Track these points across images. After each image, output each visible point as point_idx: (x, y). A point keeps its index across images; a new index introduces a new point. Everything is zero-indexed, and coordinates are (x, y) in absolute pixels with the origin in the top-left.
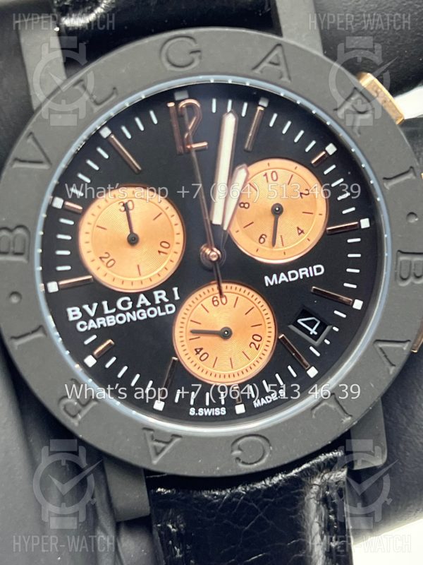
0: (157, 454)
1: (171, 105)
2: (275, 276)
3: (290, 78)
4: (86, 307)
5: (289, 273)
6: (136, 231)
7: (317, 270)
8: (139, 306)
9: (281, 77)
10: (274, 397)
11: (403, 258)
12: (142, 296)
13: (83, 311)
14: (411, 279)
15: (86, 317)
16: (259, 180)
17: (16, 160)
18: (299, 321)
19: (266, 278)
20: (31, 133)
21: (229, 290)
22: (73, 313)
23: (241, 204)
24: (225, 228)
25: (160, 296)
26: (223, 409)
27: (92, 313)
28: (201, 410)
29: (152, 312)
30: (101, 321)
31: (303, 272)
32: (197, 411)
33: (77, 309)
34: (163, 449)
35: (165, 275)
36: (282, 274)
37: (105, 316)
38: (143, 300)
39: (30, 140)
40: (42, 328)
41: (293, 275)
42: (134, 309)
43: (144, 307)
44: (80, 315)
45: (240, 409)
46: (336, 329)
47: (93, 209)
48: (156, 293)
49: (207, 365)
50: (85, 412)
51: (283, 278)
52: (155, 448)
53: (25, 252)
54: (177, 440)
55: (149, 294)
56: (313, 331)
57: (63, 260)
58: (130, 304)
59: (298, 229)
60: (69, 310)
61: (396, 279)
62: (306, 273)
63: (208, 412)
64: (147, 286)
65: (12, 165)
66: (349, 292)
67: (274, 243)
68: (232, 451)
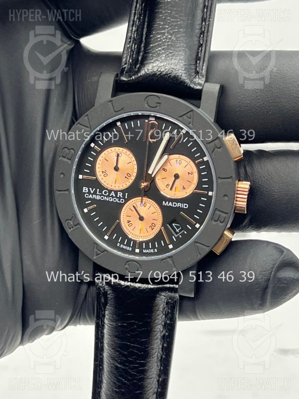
0: (97, 255)
1: (147, 121)
2: (167, 202)
3: (193, 125)
4: (91, 189)
5: (174, 203)
6: (119, 166)
7: (185, 206)
8: (111, 195)
9: (189, 123)
10: (152, 251)
11: (217, 212)
12: (113, 192)
13: (89, 190)
14: (218, 222)
15: (89, 193)
16: (173, 162)
17: (79, 123)
18: (173, 224)
19: (164, 202)
20: (87, 115)
21: (148, 201)
22: (85, 190)
23: (163, 169)
24: (153, 176)
25: (120, 194)
26: (131, 248)
27: (92, 192)
28: (122, 245)
29: (115, 200)
30: (94, 196)
31: (179, 205)
32: (120, 245)
33: (87, 189)
34: (99, 254)
35: (125, 187)
36: (170, 203)
37: (97, 195)
38: (113, 194)
39: (86, 118)
40: (68, 190)
41: (175, 205)
42: (108, 196)
43: (112, 196)
44: (87, 191)
45: (137, 251)
46: (186, 233)
47: (105, 152)
48: (119, 193)
49: (130, 229)
50: (74, 228)
51: (170, 204)
52: (96, 252)
53: (71, 159)
54: (106, 252)
55: (116, 192)
56: (178, 231)
57: (88, 168)
58: (107, 194)
59: (183, 187)
60: (84, 188)
61: (212, 219)
62: (180, 206)
63: (124, 247)
64: (117, 188)
65: (77, 125)
66: (195, 219)
67: (171, 189)
68: (125, 265)
